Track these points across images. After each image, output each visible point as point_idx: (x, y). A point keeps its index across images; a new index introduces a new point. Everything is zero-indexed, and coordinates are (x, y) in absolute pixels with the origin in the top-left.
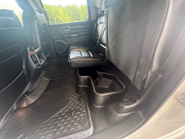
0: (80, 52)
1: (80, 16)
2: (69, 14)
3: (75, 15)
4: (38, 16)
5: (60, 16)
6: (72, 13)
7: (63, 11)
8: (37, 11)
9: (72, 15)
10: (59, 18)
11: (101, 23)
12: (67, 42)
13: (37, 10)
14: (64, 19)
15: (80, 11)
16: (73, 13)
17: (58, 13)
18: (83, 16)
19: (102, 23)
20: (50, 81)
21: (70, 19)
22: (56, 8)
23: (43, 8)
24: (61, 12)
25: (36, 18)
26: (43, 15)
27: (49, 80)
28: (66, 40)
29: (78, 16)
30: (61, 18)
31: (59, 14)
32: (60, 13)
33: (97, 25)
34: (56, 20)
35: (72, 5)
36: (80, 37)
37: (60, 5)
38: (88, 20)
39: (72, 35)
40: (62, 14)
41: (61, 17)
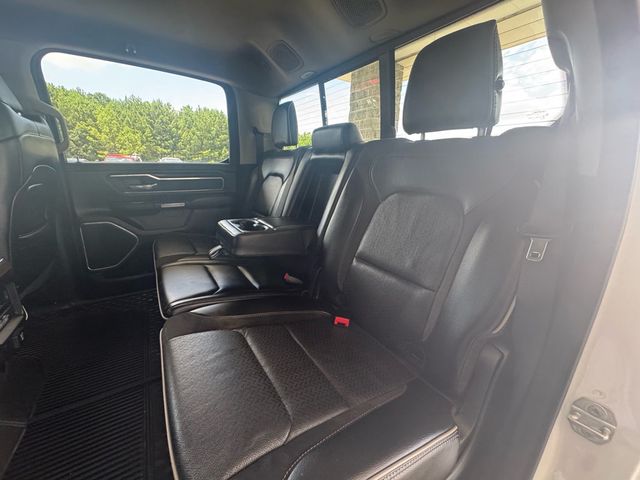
0: (207, 270)
1: (180, 137)
2: (137, 125)
3: (160, 133)
4: (20, 129)
5: (96, 126)
6: (151, 124)
7: (115, 114)
8: (17, 111)
9: (148, 130)
10: (92, 133)
11: (276, 175)
12: (140, 227)
13: (20, 107)
14: (113, 139)
15: (181, 123)
16: (155, 125)
17: (91, 116)
18: (191, 139)
19: (281, 176)
20: (28, 427)
21: (139, 143)
22: (86, 101)
23: (48, 102)
24: (102, 116)
25: (10, 135)
26: (46, 126)
27: (23, 424)
28: (132, 219)
29: (172, 138)
30: (103, 136)
31: (95, 120)
32: (99, 118)
33: (261, 180)
34: (77, 138)
35: (151, 102)
36: (196, 211)
37: (100, 95)
38: (227, 161)
39: (164, 206)
40: (108, 123)
41: (101, 132)
